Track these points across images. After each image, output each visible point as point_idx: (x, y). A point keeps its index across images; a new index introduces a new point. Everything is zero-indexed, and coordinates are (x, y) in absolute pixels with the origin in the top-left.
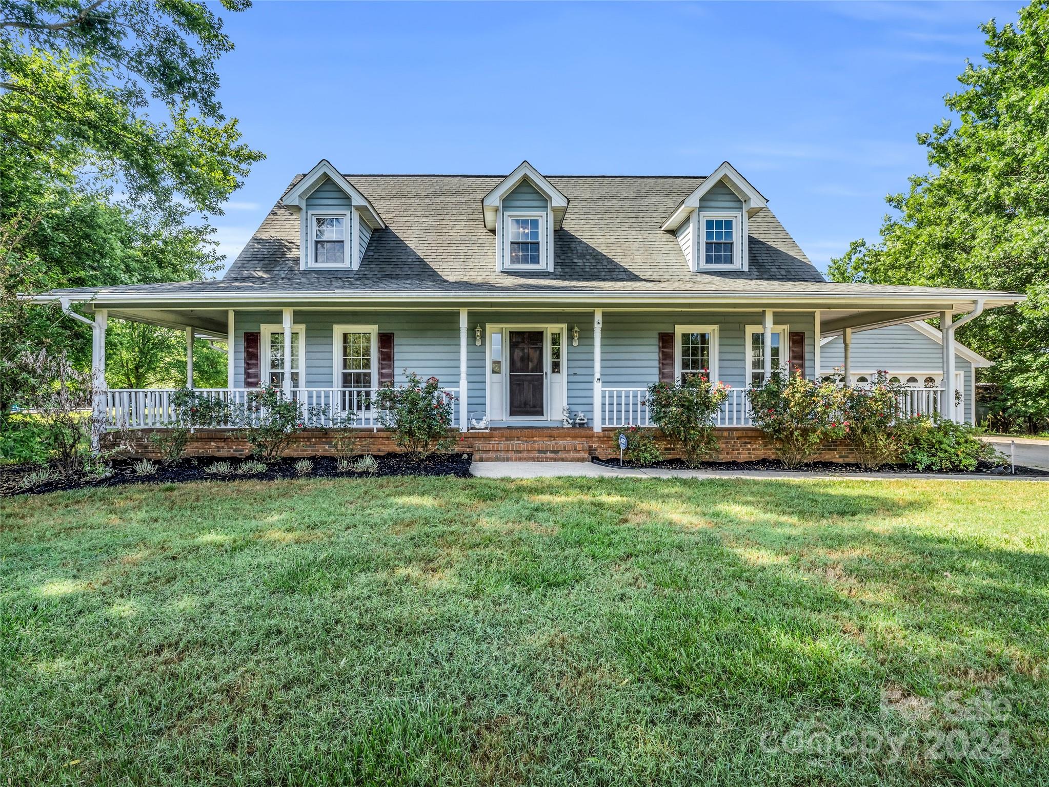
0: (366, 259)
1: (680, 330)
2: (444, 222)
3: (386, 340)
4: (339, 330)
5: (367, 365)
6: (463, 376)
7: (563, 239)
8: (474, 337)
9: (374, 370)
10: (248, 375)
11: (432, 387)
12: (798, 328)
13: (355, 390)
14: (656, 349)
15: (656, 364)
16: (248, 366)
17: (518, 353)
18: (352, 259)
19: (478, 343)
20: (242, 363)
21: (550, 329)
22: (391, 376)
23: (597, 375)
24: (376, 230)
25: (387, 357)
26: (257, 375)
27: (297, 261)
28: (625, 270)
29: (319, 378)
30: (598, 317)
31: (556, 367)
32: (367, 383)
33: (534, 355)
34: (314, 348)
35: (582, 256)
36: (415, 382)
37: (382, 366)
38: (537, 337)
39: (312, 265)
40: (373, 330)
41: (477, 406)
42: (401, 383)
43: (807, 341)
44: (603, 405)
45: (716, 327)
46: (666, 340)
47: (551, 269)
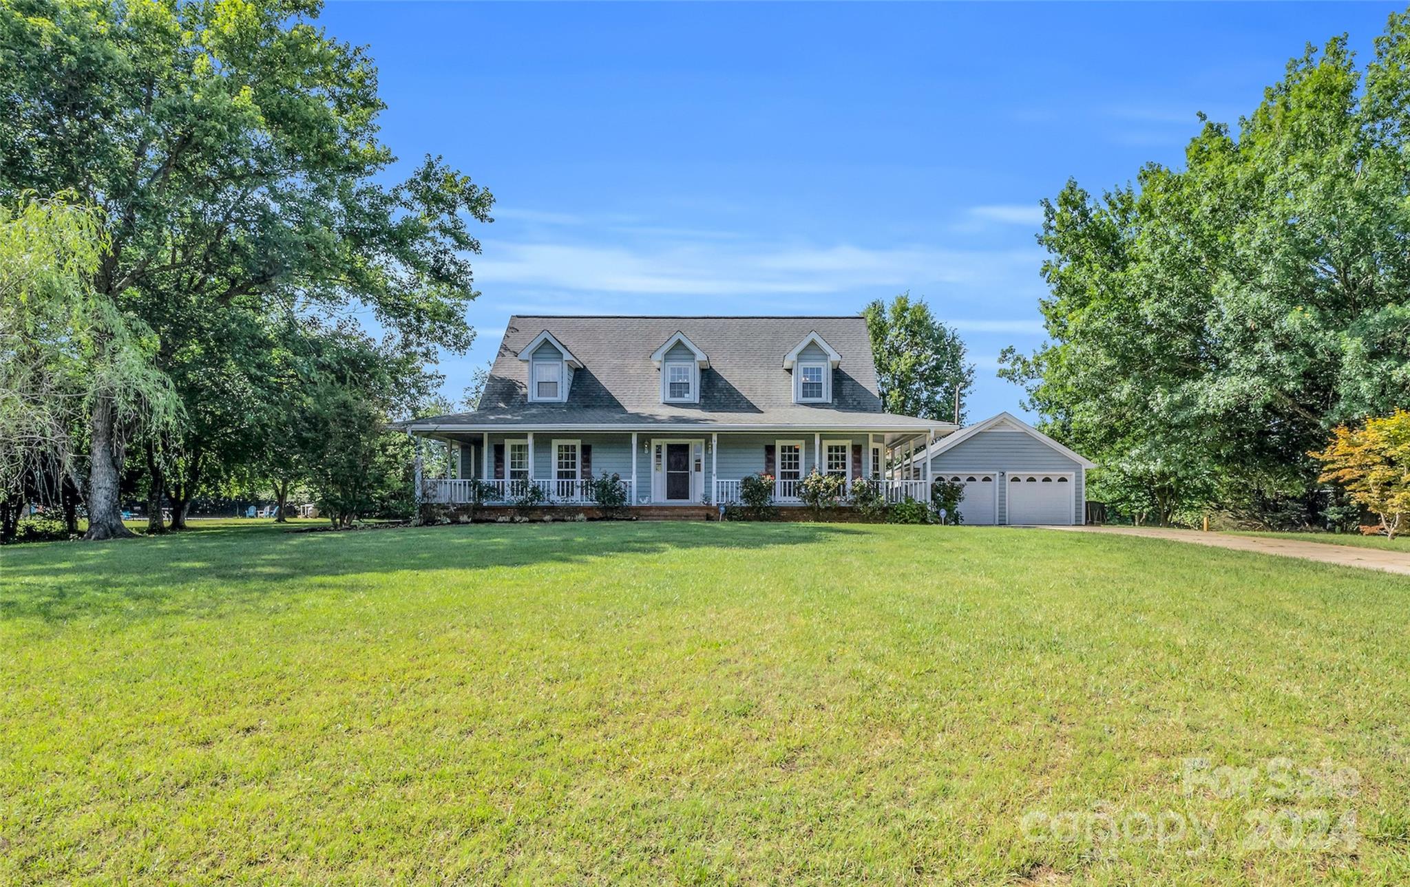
0: (572, 393)
1: (779, 444)
2: (626, 362)
3: (586, 450)
4: (555, 443)
5: (573, 465)
6: (634, 472)
7: (708, 376)
8: (644, 448)
9: (578, 470)
10: (496, 472)
11: (615, 479)
12: (857, 442)
13: (565, 480)
14: (763, 456)
15: (764, 465)
16: (497, 467)
17: (673, 459)
18: (563, 396)
19: (646, 452)
20: (493, 465)
21: (692, 442)
22: (589, 473)
23: (714, 472)
24: (577, 369)
25: (587, 461)
26: (503, 473)
27: (525, 396)
28: (748, 402)
29: (543, 471)
30: (715, 438)
31: (698, 468)
32: (574, 476)
33: (683, 459)
34: (539, 455)
35: (720, 391)
36: (606, 476)
37: (583, 467)
38: (685, 448)
39: (537, 399)
40: (577, 443)
41: (644, 490)
42: (597, 476)
43: (863, 451)
44: (718, 492)
45: (803, 441)
46: (770, 450)
47: (697, 401)
